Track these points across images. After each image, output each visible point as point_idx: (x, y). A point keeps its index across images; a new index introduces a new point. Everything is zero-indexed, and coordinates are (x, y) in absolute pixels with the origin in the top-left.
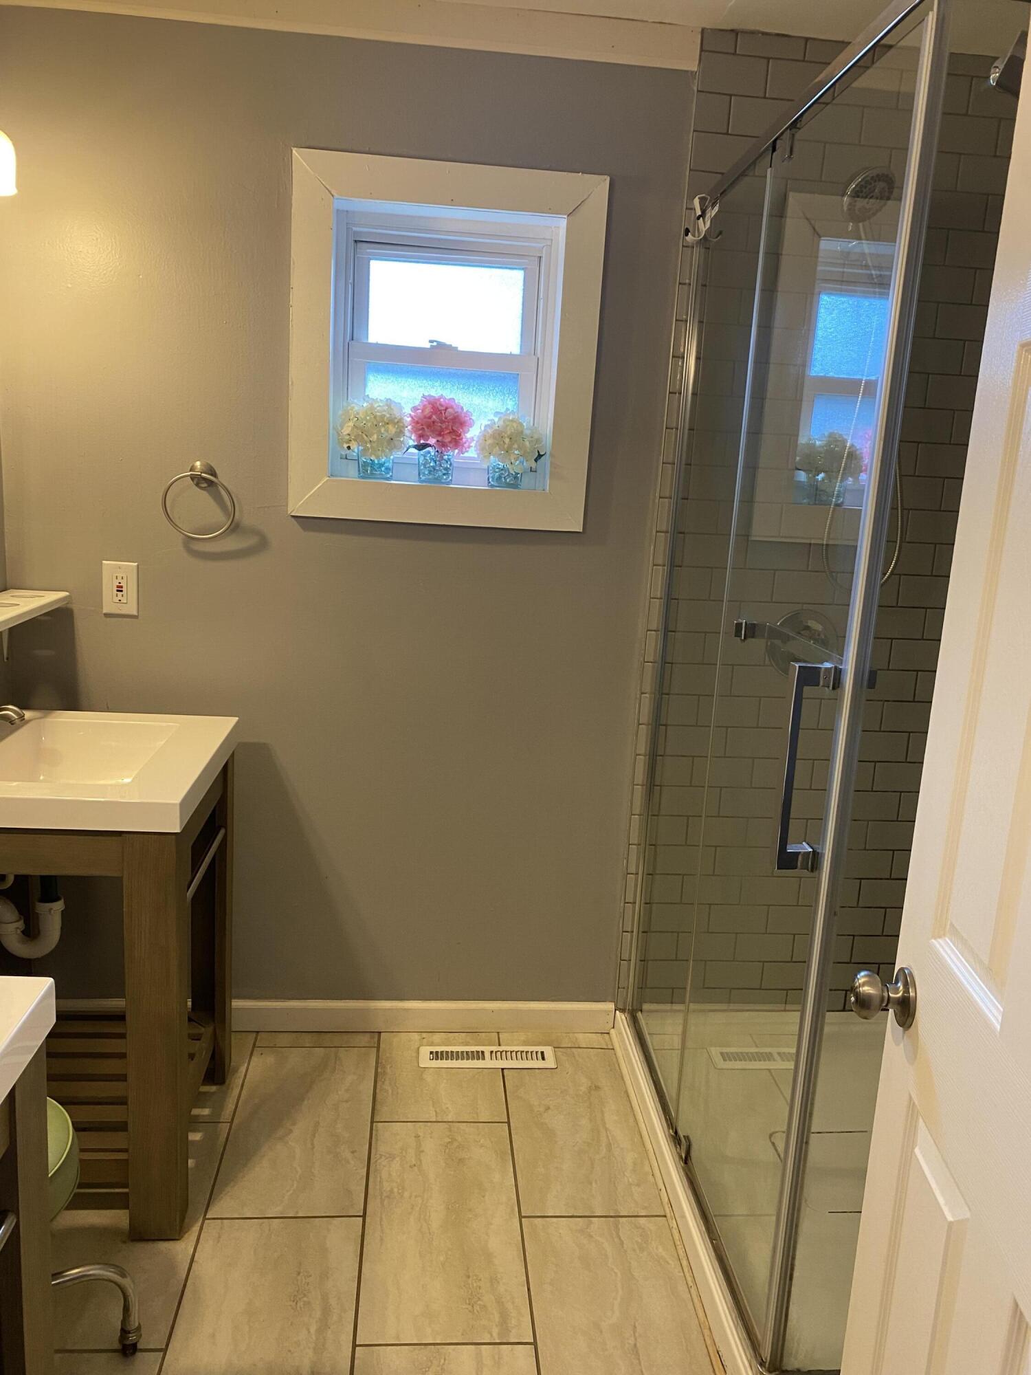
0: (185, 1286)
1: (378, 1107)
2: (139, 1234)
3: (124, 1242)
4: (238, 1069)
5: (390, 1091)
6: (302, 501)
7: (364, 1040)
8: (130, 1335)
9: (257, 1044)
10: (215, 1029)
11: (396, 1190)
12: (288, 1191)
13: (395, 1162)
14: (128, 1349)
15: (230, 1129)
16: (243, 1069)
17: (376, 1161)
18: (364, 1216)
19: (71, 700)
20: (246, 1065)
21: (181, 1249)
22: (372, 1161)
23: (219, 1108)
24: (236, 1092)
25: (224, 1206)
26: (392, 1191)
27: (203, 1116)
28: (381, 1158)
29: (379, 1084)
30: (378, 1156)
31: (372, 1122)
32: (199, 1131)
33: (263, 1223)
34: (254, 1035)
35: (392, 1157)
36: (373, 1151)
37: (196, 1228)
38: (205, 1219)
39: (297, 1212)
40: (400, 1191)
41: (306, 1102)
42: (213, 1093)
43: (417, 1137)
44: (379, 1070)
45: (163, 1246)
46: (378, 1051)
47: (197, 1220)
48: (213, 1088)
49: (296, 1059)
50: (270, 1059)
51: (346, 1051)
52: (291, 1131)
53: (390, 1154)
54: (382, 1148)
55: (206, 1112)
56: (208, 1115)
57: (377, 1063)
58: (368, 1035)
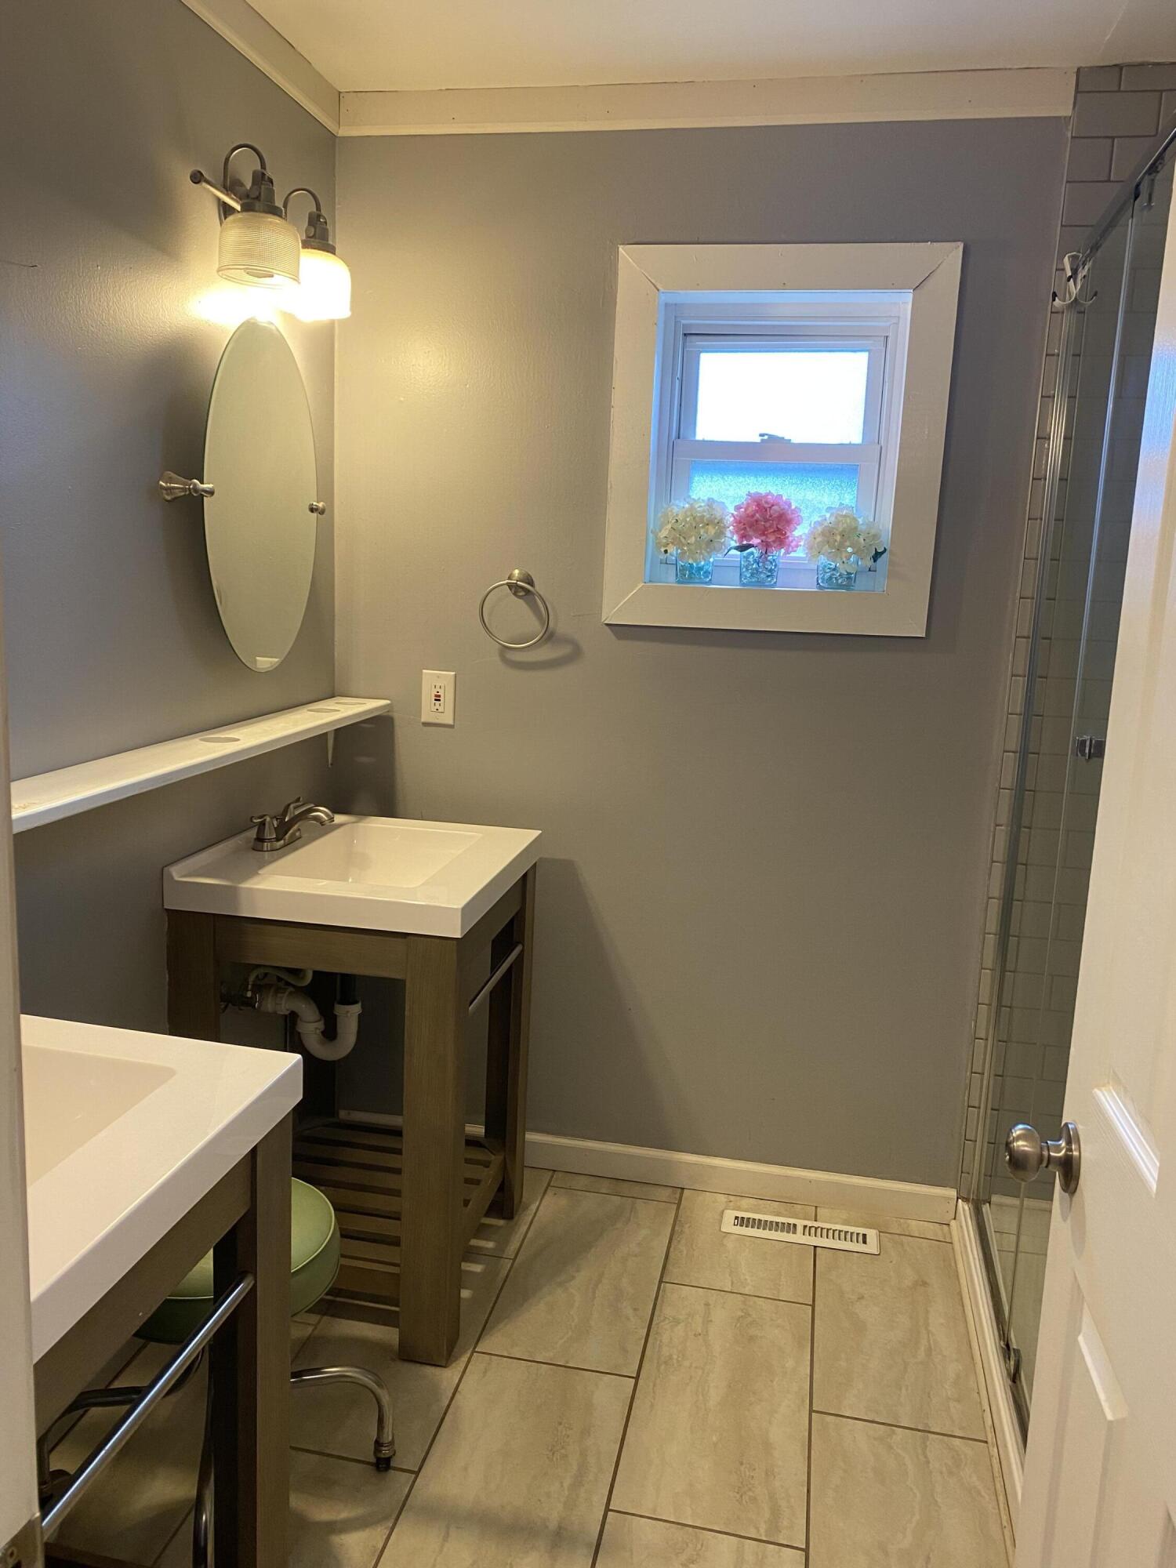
0: (445, 1414)
1: (669, 1267)
2: (409, 1354)
3: (393, 1360)
4: (529, 1206)
5: (685, 1252)
6: (617, 607)
7: (664, 1194)
8: (383, 1448)
9: (552, 1184)
10: (505, 1158)
11: (675, 1357)
12: (561, 1339)
13: (679, 1327)
14: (383, 1464)
15: (512, 1265)
16: (534, 1207)
17: (658, 1324)
18: (637, 1378)
19: (388, 808)
20: (537, 1203)
21: (448, 1377)
22: (654, 1323)
23: (503, 1244)
24: (524, 1228)
25: (493, 1342)
26: (670, 1356)
27: (487, 1249)
28: (664, 1320)
29: (674, 1242)
30: (662, 1318)
31: (661, 1282)
32: (480, 1263)
33: (531, 1366)
34: (550, 1173)
35: (677, 1322)
36: (656, 1313)
37: (464, 1359)
38: (474, 1351)
39: (567, 1362)
40: (680, 1359)
41: (593, 1250)
42: (500, 1228)
43: (707, 1305)
44: (677, 1228)
45: (430, 1371)
46: (678, 1208)
47: (465, 1352)
48: (501, 1222)
49: (590, 1204)
50: (563, 1201)
51: (645, 1203)
52: (573, 1277)
53: (674, 1319)
54: (667, 1310)
55: (490, 1245)
56: (491, 1249)
57: (675, 1221)
58: (670, 1190)
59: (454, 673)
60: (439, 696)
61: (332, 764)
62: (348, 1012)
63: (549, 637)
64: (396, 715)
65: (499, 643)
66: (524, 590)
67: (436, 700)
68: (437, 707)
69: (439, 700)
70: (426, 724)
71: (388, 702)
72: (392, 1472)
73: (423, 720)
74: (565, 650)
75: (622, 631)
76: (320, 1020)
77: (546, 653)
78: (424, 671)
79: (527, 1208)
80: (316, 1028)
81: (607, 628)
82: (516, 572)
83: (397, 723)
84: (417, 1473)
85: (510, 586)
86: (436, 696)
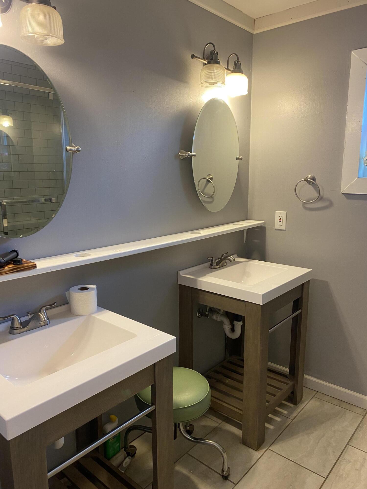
0: (252, 467)
1: (353, 439)
2: (245, 442)
3: (240, 443)
4: (304, 402)
5: (361, 436)
6: (346, 188)
7: (359, 411)
8: (225, 473)
9: (315, 396)
10: (294, 383)
11: (344, 475)
12: (301, 454)
13: (350, 464)
14: (226, 478)
15: (292, 421)
16: (306, 403)
17: (341, 460)
18: (326, 479)
19: (263, 258)
20: (308, 402)
21: (256, 454)
22: (340, 459)
23: (290, 413)
24: (299, 410)
25: (276, 448)
26: (342, 475)
27: (284, 413)
28: (344, 460)
29: (358, 430)
30: (343, 459)
31: (347, 444)
32: (280, 418)
33: (287, 460)
34: (315, 392)
35: (349, 462)
36: (342, 456)
37: (264, 450)
38: (268, 449)
39: (301, 463)
40: (346, 477)
41: (324, 425)
42: (291, 407)
43: (364, 459)
44: (360, 425)
45: (251, 450)
46: (364, 417)
47: (265, 448)
48: (292, 405)
49: (328, 407)
50: (318, 404)
51: (350, 412)
52: (313, 433)
53: (348, 460)
54: (346, 456)
55: (286, 412)
56: (286, 414)
57: (361, 422)
58: (362, 410)
59: (286, 212)
60: (281, 220)
61: (245, 242)
62: (237, 324)
63: (320, 198)
64: (266, 226)
65: (302, 201)
66: (312, 182)
67: (280, 221)
68: (280, 224)
69: (281, 221)
70: (276, 229)
71: (264, 222)
72: (228, 481)
73: (275, 228)
74: (327, 204)
75: (348, 196)
76: (230, 325)
77: (319, 205)
78: (276, 211)
79: (302, 403)
80: (228, 327)
81: (343, 195)
82: (310, 175)
83: (267, 228)
84: (236, 485)
85: (307, 181)
86: (280, 220)
